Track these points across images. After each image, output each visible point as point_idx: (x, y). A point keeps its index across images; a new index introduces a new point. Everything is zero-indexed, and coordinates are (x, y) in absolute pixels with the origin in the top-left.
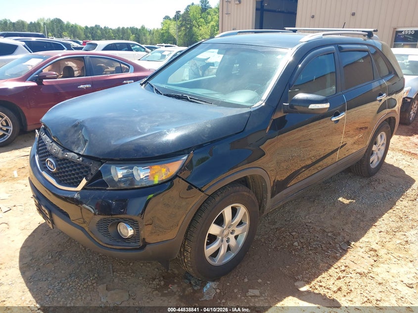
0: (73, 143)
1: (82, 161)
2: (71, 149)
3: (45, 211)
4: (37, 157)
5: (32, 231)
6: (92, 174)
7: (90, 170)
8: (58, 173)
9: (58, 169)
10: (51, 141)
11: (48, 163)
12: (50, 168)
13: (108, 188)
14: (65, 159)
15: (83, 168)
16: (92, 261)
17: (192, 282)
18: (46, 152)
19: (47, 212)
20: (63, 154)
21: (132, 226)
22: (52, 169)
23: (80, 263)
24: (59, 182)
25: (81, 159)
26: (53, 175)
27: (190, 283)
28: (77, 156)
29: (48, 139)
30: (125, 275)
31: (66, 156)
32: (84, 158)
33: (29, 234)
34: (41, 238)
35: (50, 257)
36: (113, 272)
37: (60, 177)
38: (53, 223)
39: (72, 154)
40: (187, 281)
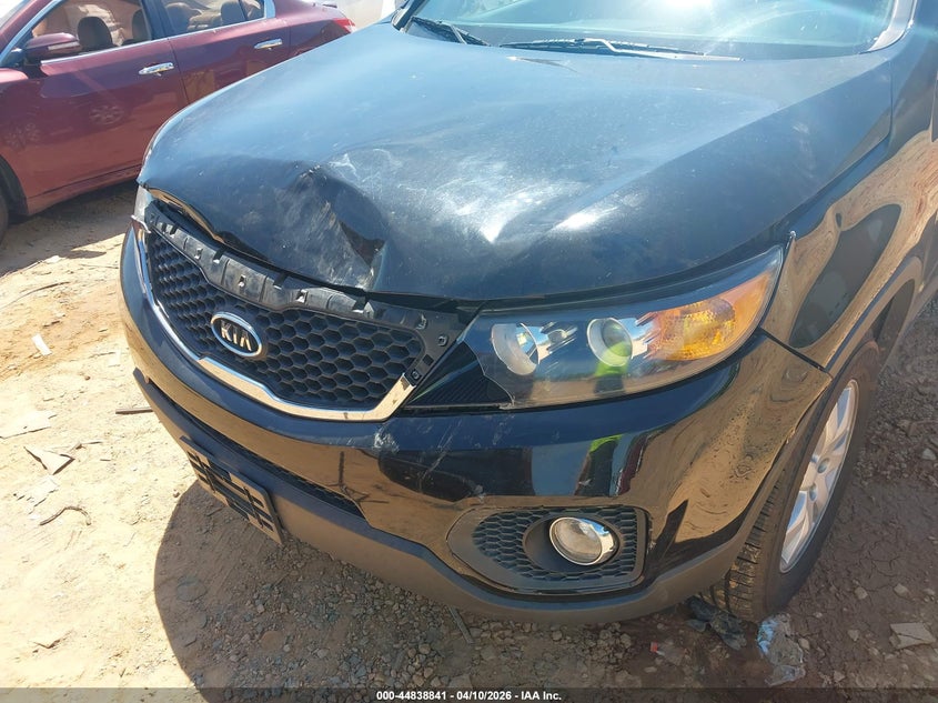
0: (314, 250)
1: (379, 314)
2: (313, 276)
3: (247, 492)
4: (158, 310)
5: (164, 525)
6: (428, 360)
7: (418, 347)
8: (274, 363)
9: (273, 349)
10: (213, 252)
11: (225, 332)
12: (237, 346)
13: (510, 406)
14: (293, 313)
15: (381, 340)
16: (390, 603)
17: (716, 625)
18: (203, 291)
19: (255, 493)
20: (281, 294)
21: (613, 527)
22: (245, 349)
23: (356, 612)
24: (285, 394)
25: (368, 307)
26: (250, 369)
27: (709, 626)
28: (349, 301)
29: (200, 246)
30: (508, 633)
31: (301, 300)
32: (383, 305)
33: (161, 534)
34: (204, 544)
35: (261, 608)
36: (468, 627)
37: (288, 375)
38: (281, 525)
39: (324, 294)
40: (696, 622)
